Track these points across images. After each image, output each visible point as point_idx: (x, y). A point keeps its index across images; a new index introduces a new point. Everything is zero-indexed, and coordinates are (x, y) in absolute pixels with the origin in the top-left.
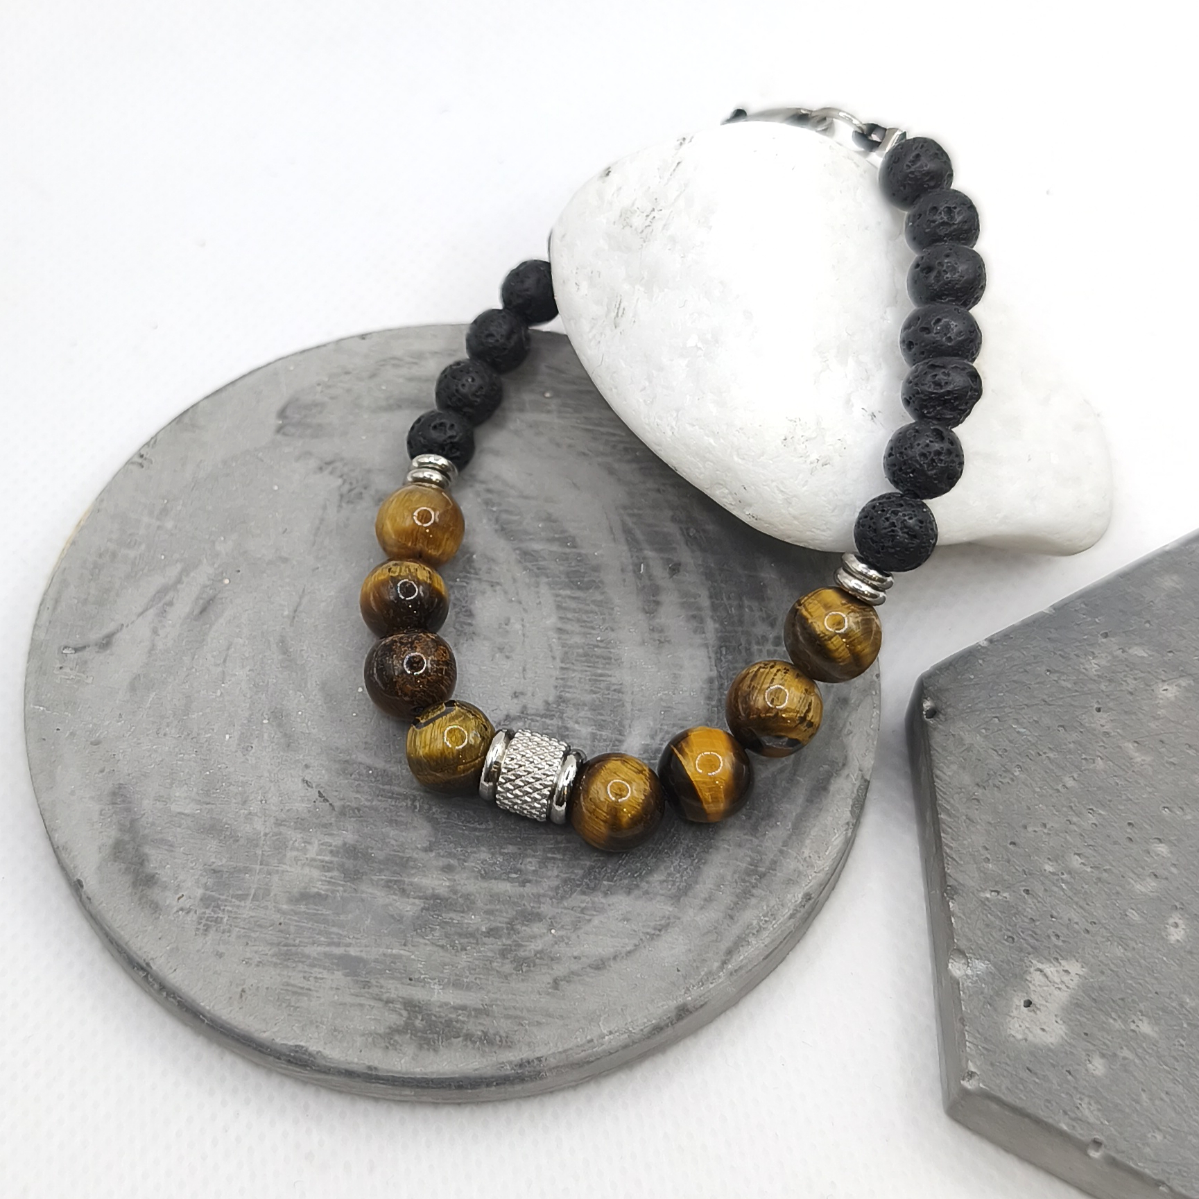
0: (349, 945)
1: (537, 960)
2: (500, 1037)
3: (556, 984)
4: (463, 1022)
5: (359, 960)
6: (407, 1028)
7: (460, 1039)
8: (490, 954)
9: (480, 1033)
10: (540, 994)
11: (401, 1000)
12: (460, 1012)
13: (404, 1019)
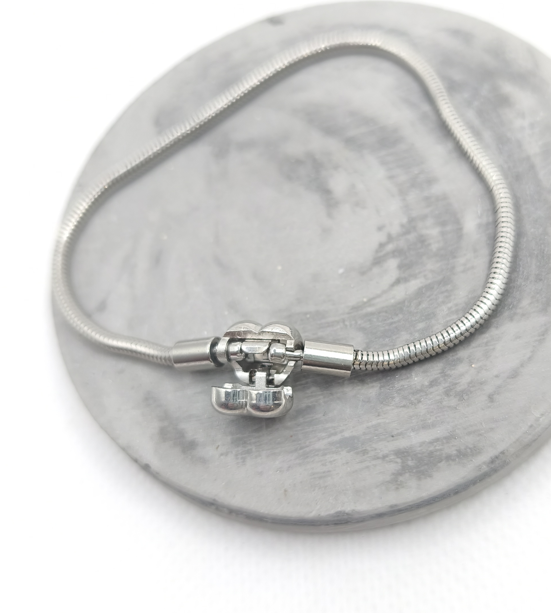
0: (342, 431)
1: (471, 389)
2: (470, 449)
3: (491, 398)
4: (441, 450)
5: (353, 438)
6: (404, 469)
7: (443, 462)
8: (438, 398)
9: (455, 452)
10: (483, 410)
11: (392, 452)
12: (435, 444)
13: (400, 464)
